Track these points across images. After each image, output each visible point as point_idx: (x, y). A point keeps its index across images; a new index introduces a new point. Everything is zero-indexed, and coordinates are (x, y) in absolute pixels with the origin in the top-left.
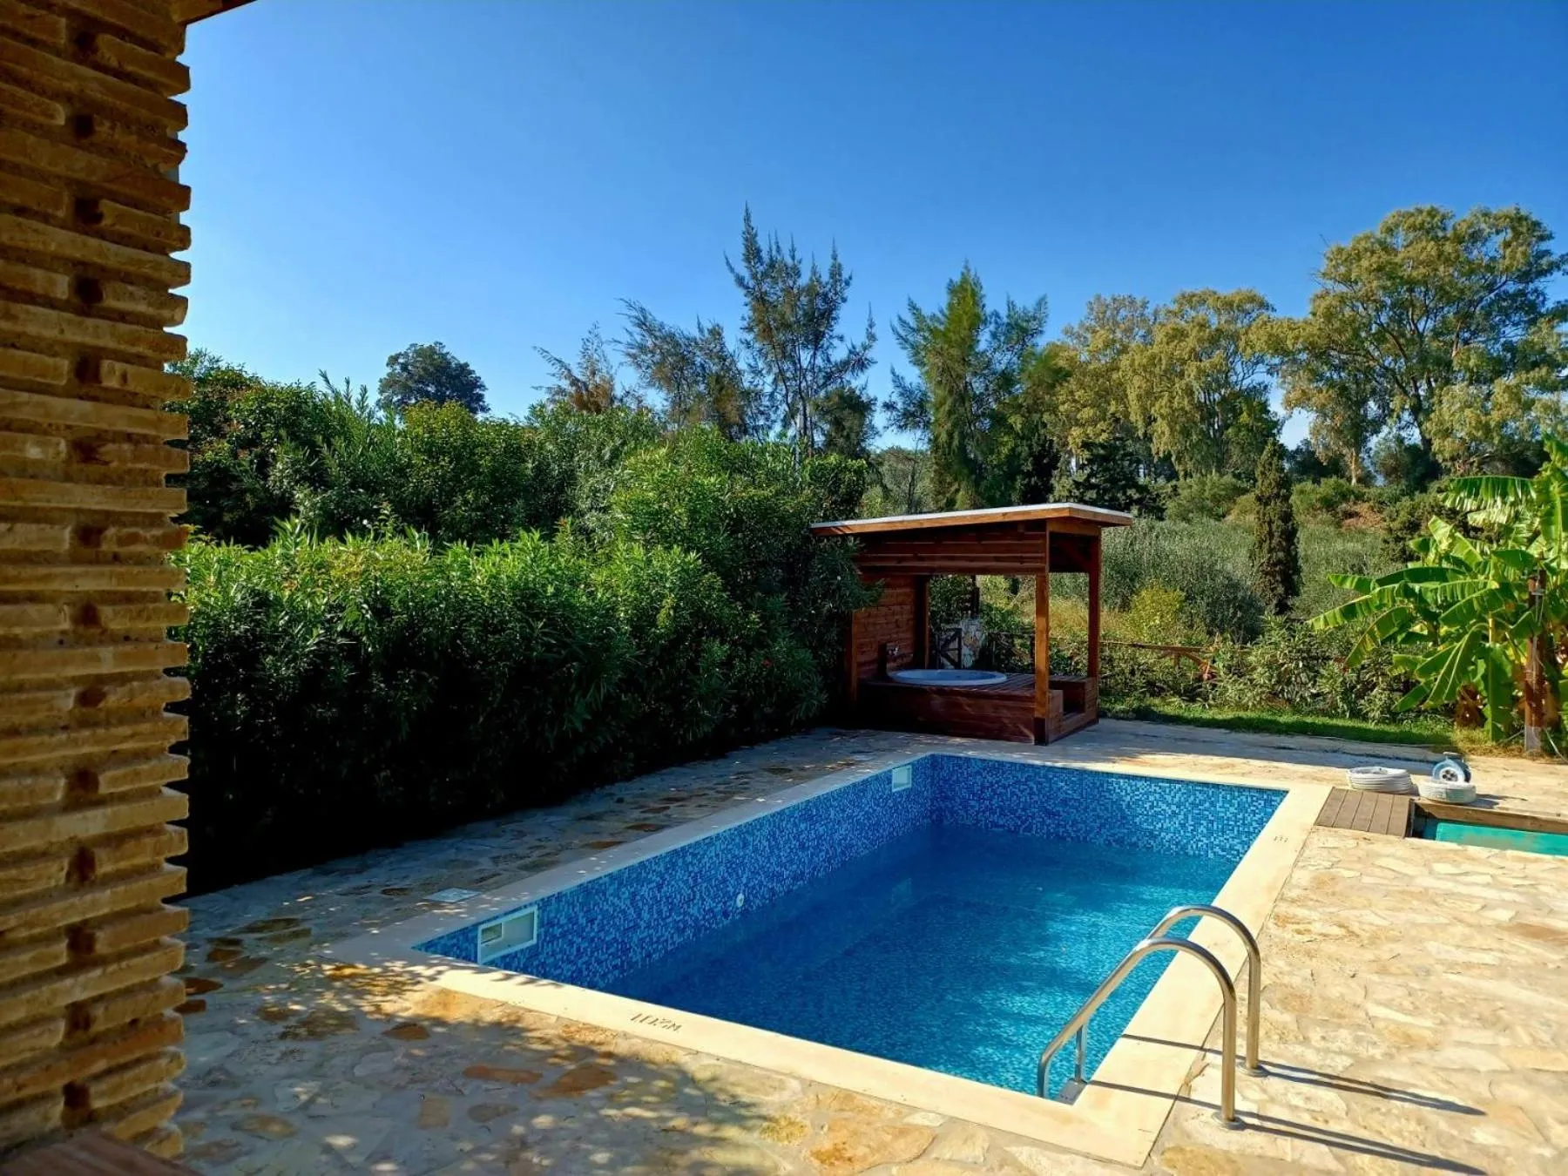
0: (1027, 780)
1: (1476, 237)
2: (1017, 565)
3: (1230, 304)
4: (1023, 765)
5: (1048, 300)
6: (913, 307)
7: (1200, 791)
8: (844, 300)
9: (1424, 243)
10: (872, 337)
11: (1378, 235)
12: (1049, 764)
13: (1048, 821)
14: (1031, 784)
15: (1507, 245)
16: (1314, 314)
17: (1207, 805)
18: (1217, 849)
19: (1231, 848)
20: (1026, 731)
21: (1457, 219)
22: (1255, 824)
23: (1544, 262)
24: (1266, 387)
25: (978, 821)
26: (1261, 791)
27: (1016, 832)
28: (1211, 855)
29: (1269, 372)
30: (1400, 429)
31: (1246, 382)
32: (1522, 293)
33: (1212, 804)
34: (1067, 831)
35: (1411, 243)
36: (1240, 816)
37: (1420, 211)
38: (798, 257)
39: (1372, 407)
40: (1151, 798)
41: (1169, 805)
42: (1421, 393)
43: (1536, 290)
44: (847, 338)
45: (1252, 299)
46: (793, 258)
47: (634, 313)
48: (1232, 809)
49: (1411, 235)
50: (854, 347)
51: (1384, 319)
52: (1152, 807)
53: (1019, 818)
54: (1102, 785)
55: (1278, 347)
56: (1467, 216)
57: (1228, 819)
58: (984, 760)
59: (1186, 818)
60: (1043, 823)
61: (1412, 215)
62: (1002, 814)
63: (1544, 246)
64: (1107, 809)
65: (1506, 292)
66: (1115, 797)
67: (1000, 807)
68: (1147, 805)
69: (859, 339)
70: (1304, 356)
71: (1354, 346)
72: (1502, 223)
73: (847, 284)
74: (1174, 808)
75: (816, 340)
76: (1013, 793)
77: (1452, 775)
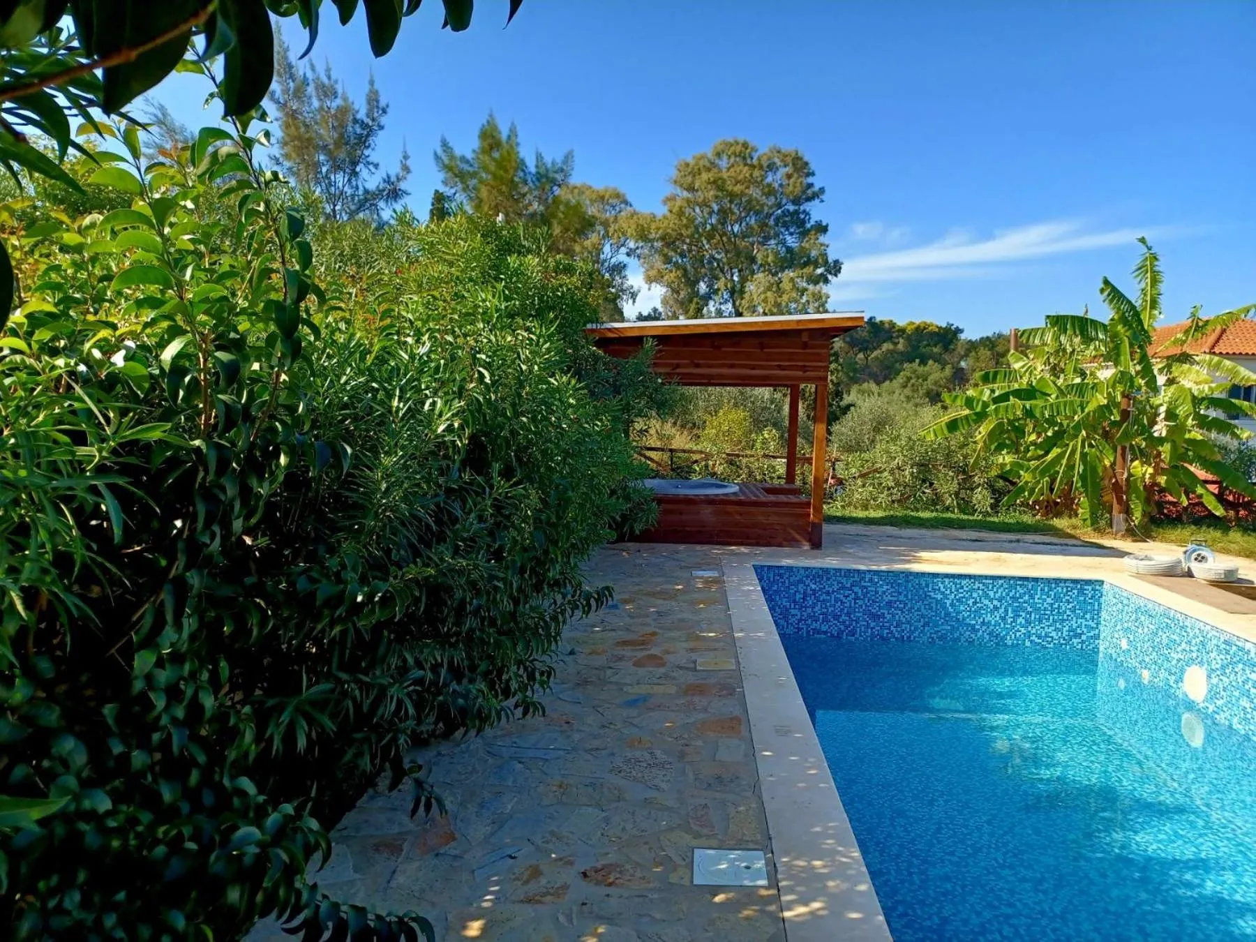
0: (852, 585)
1: (772, 167)
2: (800, 373)
3: (602, 198)
4: (849, 570)
5: (575, 153)
6: (445, 144)
7: (1021, 586)
8: (381, 128)
9: (741, 167)
10: (407, 169)
11: (710, 155)
12: (874, 568)
13: (873, 624)
14: (856, 589)
15: (789, 176)
16: (671, 211)
17: (1026, 597)
18: (1034, 638)
19: (1046, 636)
20: (798, 537)
21: (760, 152)
22: (1068, 613)
23: (809, 192)
24: (625, 266)
25: (799, 629)
26: (1075, 581)
27: (839, 637)
28: (1028, 644)
29: (628, 255)
30: (721, 304)
31: (613, 260)
32: (797, 212)
33: (1032, 597)
34: (891, 632)
35: (733, 166)
36: (1056, 606)
37: (737, 143)
38: (333, 77)
39: (703, 287)
40: (975, 595)
41: (991, 600)
42: (736, 278)
43: (804, 211)
44: (381, 166)
45: (618, 196)
46: (329, 78)
47: (152, 110)
48: (1049, 600)
49: (732, 160)
50: (389, 177)
51: (714, 221)
52: (975, 603)
53: (844, 622)
54: (927, 586)
55: (643, 236)
56: (766, 150)
57: (1045, 609)
58: (807, 569)
59: (1006, 611)
60: (868, 626)
61: (732, 145)
62: (825, 620)
63: (810, 180)
64: (931, 609)
65: (788, 210)
66: (939, 597)
67: (823, 614)
68: (970, 602)
69: (395, 170)
70: (658, 244)
71: (695, 241)
72: (789, 160)
73: (384, 111)
74: (995, 602)
75: (351, 165)
76: (837, 600)
77: (1203, 558)
